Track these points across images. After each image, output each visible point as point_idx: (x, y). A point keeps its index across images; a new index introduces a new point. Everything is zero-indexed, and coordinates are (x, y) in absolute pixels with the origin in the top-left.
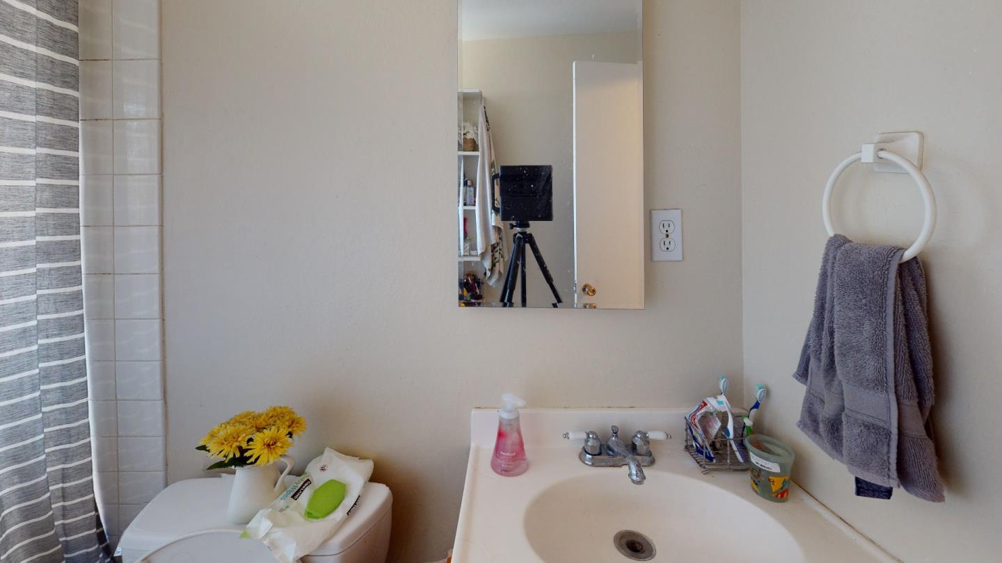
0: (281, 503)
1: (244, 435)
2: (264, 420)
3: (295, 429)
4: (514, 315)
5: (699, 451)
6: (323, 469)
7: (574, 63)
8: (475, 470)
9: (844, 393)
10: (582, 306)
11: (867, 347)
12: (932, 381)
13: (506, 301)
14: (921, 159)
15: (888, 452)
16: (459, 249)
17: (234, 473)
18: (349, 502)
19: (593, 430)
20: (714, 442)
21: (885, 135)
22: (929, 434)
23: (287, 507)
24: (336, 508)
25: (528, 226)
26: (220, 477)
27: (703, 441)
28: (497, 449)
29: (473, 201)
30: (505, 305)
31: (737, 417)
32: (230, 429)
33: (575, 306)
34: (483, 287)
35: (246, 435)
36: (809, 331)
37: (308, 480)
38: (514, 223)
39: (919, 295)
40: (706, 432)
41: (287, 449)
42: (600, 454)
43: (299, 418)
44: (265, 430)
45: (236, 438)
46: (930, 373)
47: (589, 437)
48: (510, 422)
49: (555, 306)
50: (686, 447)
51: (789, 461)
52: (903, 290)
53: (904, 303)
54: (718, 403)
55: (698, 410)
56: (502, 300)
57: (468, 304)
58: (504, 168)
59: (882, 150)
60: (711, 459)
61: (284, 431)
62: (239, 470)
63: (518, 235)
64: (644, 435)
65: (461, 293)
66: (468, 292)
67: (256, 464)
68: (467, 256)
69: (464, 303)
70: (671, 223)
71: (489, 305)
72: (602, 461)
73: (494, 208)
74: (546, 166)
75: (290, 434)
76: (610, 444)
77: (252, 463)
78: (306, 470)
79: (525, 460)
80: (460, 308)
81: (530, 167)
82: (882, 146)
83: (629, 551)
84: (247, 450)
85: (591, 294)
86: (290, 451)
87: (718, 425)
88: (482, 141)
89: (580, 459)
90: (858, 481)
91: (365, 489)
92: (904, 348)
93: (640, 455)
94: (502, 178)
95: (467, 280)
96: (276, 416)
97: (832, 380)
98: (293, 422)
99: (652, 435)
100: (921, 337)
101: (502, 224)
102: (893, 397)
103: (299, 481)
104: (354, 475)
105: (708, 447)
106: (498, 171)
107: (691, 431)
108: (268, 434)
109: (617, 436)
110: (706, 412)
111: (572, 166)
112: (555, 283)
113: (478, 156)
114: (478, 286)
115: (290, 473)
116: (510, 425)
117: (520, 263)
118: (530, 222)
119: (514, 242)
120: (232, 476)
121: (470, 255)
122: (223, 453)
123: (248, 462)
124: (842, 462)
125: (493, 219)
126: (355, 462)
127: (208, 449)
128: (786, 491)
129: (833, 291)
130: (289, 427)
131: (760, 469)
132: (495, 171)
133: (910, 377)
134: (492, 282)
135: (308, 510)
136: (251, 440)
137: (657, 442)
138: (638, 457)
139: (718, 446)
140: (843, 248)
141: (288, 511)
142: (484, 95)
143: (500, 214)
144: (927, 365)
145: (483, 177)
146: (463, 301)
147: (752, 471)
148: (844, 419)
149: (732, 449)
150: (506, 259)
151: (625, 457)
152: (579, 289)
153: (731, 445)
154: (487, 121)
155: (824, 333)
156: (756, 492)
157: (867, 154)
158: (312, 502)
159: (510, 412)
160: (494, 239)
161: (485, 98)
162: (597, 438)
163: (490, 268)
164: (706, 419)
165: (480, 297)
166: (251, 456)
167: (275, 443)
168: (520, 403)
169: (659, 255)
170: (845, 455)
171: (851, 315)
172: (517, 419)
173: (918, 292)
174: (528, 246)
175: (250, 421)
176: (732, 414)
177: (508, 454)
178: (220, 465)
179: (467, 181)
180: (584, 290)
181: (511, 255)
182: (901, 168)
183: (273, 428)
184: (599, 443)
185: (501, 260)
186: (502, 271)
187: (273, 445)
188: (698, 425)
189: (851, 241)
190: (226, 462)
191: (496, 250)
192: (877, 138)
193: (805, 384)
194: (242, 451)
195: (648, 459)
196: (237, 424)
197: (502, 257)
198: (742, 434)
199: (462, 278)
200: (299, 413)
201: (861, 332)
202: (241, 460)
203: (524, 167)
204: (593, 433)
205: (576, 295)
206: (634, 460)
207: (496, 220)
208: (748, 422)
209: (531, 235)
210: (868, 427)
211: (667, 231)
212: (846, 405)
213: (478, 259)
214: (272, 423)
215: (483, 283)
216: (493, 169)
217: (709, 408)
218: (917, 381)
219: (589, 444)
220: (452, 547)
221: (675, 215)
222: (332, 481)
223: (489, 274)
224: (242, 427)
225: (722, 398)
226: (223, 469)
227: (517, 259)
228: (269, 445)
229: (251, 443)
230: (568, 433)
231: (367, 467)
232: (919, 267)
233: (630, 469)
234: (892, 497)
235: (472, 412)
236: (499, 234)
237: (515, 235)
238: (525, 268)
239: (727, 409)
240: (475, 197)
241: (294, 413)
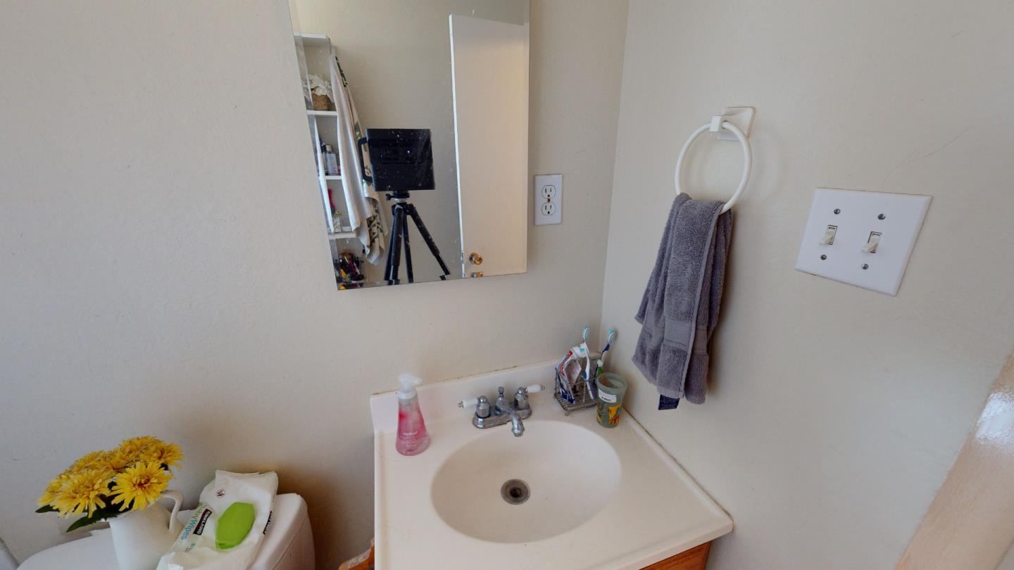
0: (184, 543)
1: (101, 480)
2: (121, 457)
3: (169, 459)
4: (402, 294)
5: (564, 396)
6: (220, 494)
7: (450, 17)
8: (382, 456)
9: (666, 327)
10: (469, 276)
11: (686, 287)
12: (719, 308)
13: (391, 278)
14: (750, 130)
15: (683, 370)
16: (328, 226)
17: (107, 526)
18: (261, 520)
19: (483, 395)
20: (575, 386)
21: (730, 109)
22: (708, 351)
23: (193, 545)
24: (249, 531)
25: (407, 196)
26: (91, 535)
27: (568, 387)
28: (400, 431)
29: (337, 170)
30: (390, 283)
31: (593, 360)
32: (76, 479)
33: (463, 276)
34: (364, 266)
35: (103, 480)
36: (651, 278)
37: (207, 510)
38: (391, 193)
39: (726, 240)
40: (570, 378)
41: (166, 484)
42: (489, 416)
43: (168, 447)
44: (127, 469)
45: (90, 486)
46: (719, 301)
47: (480, 402)
48: (409, 403)
49: (443, 278)
50: (555, 395)
51: (622, 391)
52: (717, 236)
53: (715, 248)
54: (581, 351)
55: (566, 359)
56: (387, 277)
57: (349, 286)
58: (371, 131)
59: (725, 121)
60: (571, 401)
61: (154, 465)
62: (112, 522)
63: (398, 206)
64: (524, 390)
65: (338, 275)
66: (347, 273)
67: (132, 510)
68: (338, 233)
69: (343, 285)
70: (553, 188)
71: (373, 285)
72: (491, 421)
73: (364, 177)
74: (424, 130)
75: (165, 466)
76: (497, 405)
77: (126, 510)
78: (201, 501)
79: (426, 436)
80: (340, 291)
81: (403, 131)
82: (727, 118)
83: (512, 498)
84: (113, 497)
85: (478, 262)
86: (171, 485)
87: (578, 370)
88: (338, 96)
89: (474, 423)
90: (662, 397)
91: (275, 502)
92: (708, 284)
93: (520, 409)
94: (370, 143)
95: (344, 260)
96: (136, 451)
97: (659, 318)
98: (162, 452)
99: (530, 390)
100: (720, 273)
101: (377, 196)
102: (694, 325)
103: (196, 514)
104: (259, 491)
105: (571, 391)
106: (366, 135)
107: (560, 380)
108: (134, 472)
109: (503, 396)
110: (571, 361)
111: (454, 130)
112: (441, 255)
113: (336, 117)
114: (358, 266)
115: (181, 509)
116: (410, 405)
117: (402, 236)
118: (410, 192)
119: (394, 214)
120: (107, 530)
121: (343, 232)
122: (80, 508)
123: (121, 509)
124: (655, 384)
125: (365, 190)
126: (256, 478)
127: (54, 508)
128: (618, 417)
129: (673, 241)
130: (160, 458)
131: (604, 402)
132: (360, 135)
133: (707, 306)
134: (373, 260)
135: (219, 542)
136: (112, 485)
137: (534, 394)
138: (519, 412)
139: (577, 389)
140: (685, 204)
141: (195, 549)
142: (334, 42)
143: (373, 183)
144: (718, 297)
145: (345, 141)
146: (342, 284)
147: (599, 406)
148: (662, 349)
149: (587, 389)
150: (386, 233)
151: (509, 414)
152: (465, 258)
153: (586, 386)
154: (342, 75)
155: (661, 278)
156: (599, 422)
157: (715, 125)
158: (219, 531)
159: (407, 392)
160: (369, 211)
161: (336, 48)
162: (486, 402)
163: (369, 244)
164: (571, 366)
165: (361, 277)
166: (122, 503)
167: (148, 480)
168: (417, 381)
169: (542, 219)
170: (657, 377)
171: (680, 261)
172: (416, 397)
173: (725, 236)
174: (409, 218)
175: (102, 462)
176: (590, 358)
177: (411, 434)
178: (83, 522)
179: (325, 146)
180: (471, 259)
181: (391, 228)
182: (736, 136)
183: (138, 464)
184: (488, 406)
185: (381, 234)
186: (383, 246)
187: (146, 483)
188: (565, 374)
189: (691, 199)
190: (90, 516)
191: (373, 223)
192: (724, 111)
193: (641, 323)
194: (107, 500)
195: (526, 411)
196: (85, 471)
197: (381, 231)
198: (595, 375)
199: (337, 258)
200: (166, 441)
201: (684, 274)
202: (110, 509)
203: (397, 131)
204: (483, 397)
205: (463, 265)
206: (516, 415)
207: (369, 191)
208: (600, 363)
209: (411, 206)
210: (674, 352)
211: (549, 196)
212: (665, 337)
213: (353, 236)
214: (134, 458)
215: (363, 262)
216: (358, 133)
217: (574, 356)
218: (711, 308)
219: (481, 408)
220: (373, 536)
221: (556, 180)
222: (235, 503)
223: (368, 251)
224: (93, 473)
225: (584, 346)
226: (90, 526)
227: (398, 232)
228: (140, 485)
229: (114, 488)
230: (462, 402)
231: (272, 480)
232: (731, 217)
233: (513, 424)
234: (678, 407)
235: (371, 399)
236: (375, 206)
237: (394, 206)
238: (408, 241)
239: (587, 355)
240: (339, 164)
241: (160, 442)
